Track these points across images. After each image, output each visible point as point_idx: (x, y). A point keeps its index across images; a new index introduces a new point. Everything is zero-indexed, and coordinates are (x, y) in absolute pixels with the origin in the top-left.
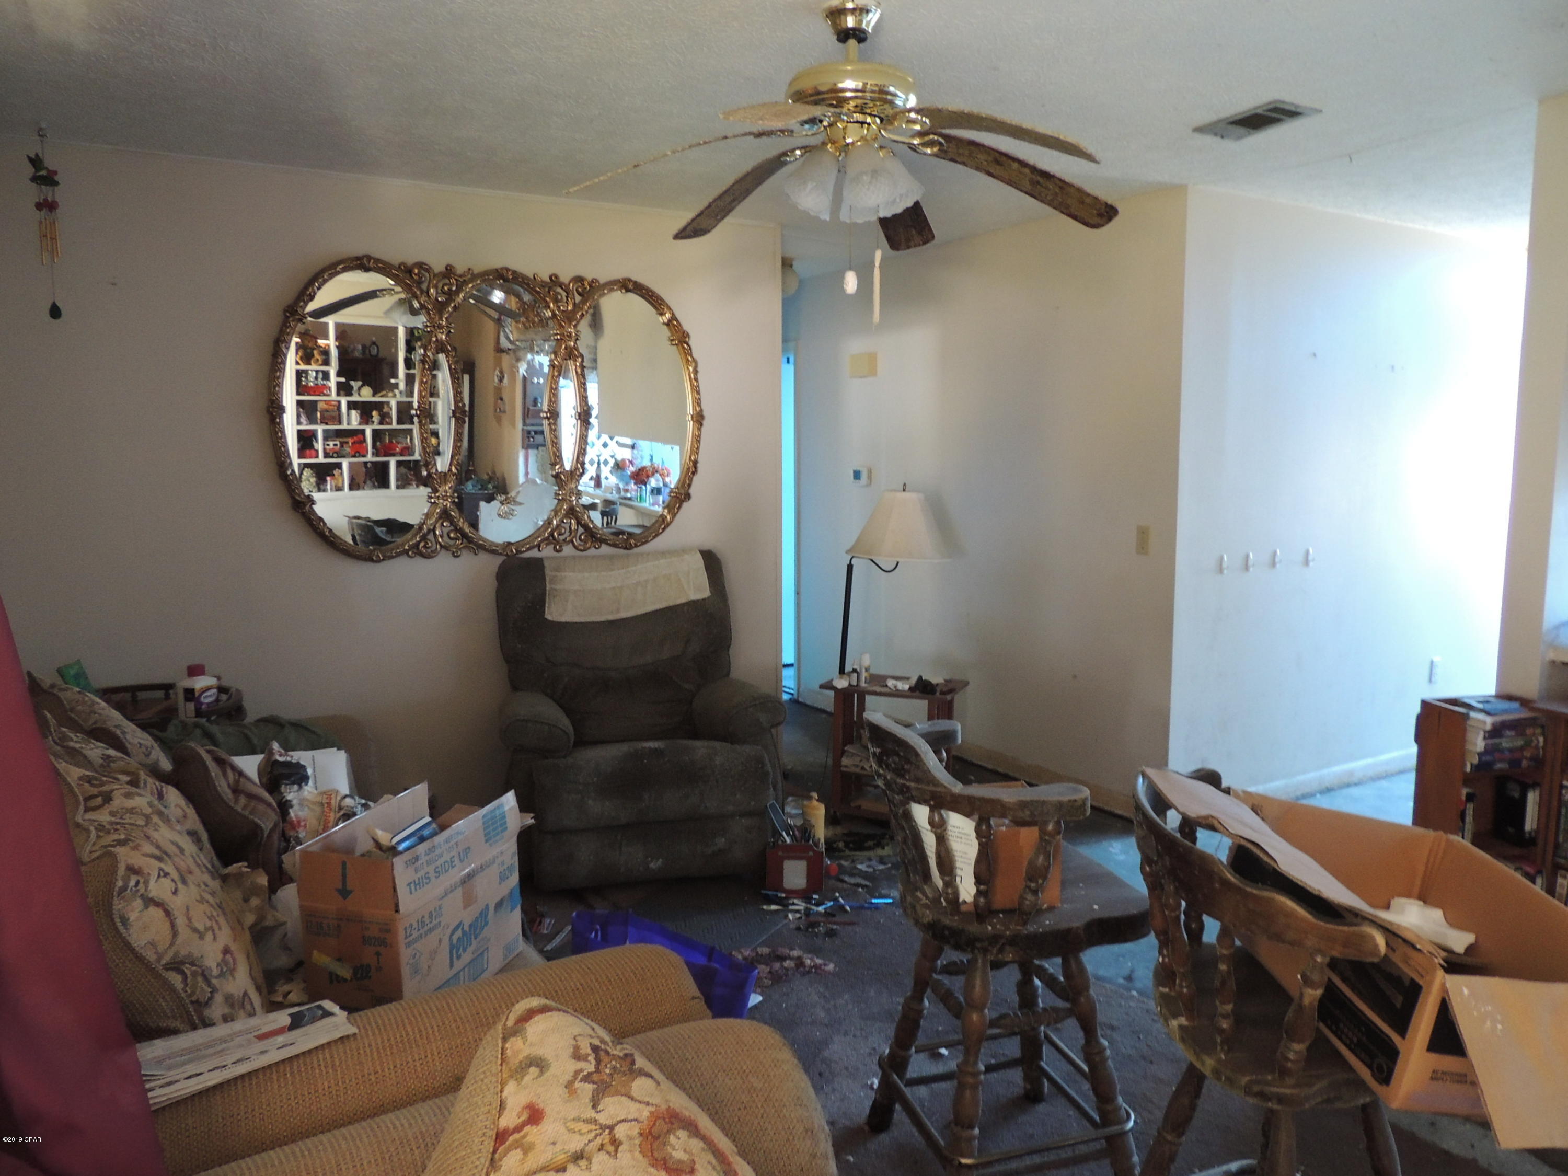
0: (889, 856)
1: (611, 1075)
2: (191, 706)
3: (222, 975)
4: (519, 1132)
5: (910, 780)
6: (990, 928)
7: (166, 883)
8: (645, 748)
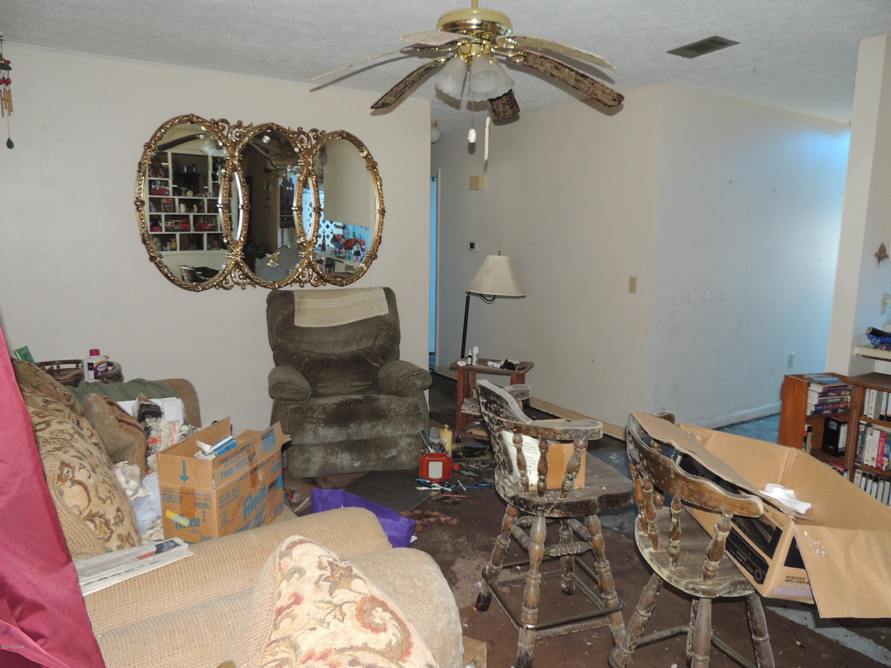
0: (488, 460)
1: (340, 578)
2: (92, 373)
3: (116, 524)
4: (289, 609)
5: (502, 417)
6: (546, 499)
7: (84, 472)
8: (351, 399)
